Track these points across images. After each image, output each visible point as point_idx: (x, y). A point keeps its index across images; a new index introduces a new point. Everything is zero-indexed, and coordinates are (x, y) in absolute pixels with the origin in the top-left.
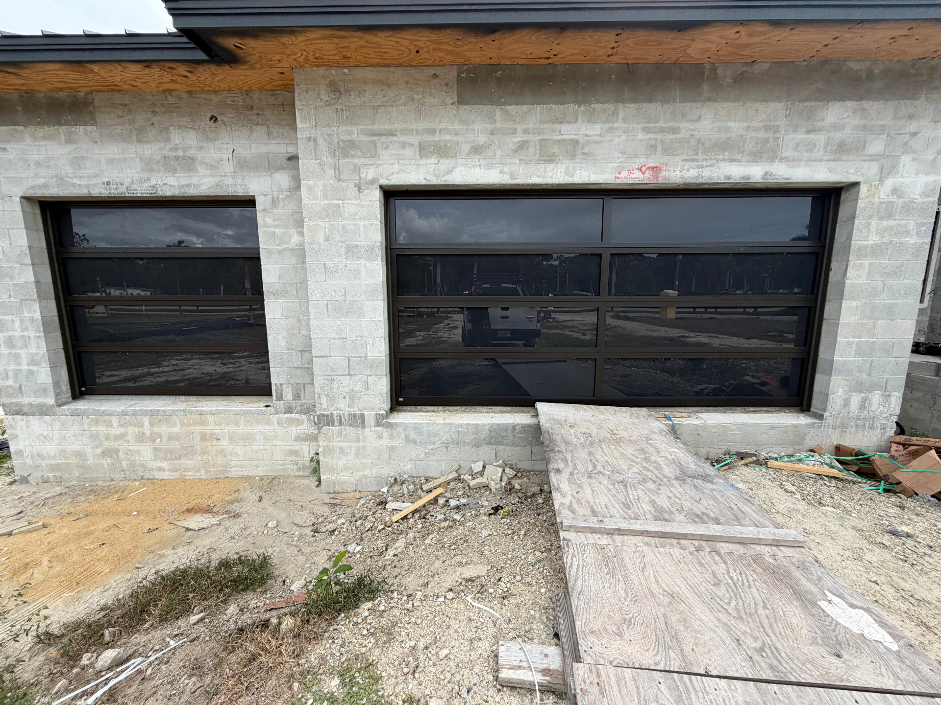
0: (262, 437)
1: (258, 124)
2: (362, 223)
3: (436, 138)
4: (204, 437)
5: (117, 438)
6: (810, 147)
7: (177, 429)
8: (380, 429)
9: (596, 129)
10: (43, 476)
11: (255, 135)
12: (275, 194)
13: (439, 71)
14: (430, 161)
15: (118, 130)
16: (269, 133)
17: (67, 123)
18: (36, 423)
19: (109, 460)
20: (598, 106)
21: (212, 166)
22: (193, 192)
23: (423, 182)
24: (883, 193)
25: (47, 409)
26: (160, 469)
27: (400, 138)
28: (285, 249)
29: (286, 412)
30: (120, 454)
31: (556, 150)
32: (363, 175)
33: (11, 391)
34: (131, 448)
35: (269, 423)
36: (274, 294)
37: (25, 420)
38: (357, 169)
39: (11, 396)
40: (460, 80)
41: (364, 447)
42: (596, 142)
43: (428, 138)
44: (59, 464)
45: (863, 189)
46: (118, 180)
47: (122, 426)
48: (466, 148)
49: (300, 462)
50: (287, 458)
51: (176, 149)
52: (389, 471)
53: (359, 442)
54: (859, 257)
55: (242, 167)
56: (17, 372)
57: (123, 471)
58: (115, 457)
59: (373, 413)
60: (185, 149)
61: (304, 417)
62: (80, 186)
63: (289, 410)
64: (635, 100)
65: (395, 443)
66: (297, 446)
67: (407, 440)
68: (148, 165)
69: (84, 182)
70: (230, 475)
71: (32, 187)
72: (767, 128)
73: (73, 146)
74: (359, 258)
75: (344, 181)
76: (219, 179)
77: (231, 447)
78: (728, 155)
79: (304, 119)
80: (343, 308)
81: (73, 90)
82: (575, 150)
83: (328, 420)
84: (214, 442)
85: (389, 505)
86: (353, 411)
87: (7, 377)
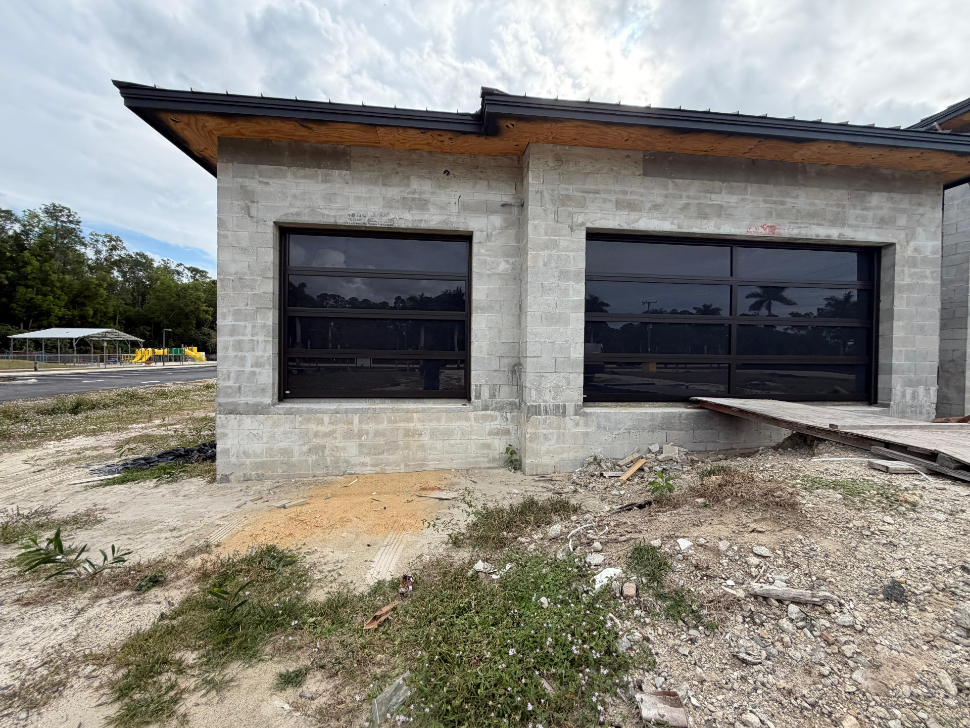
0: (459, 432)
1: (481, 179)
2: (572, 254)
3: (628, 197)
4: (408, 433)
5: (326, 435)
6: (864, 219)
7: (384, 426)
8: (577, 417)
9: (733, 199)
10: (245, 474)
11: (478, 186)
12: (490, 231)
13: (630, 153)
14: (622, 213)
15: (368, 175)
16: (489, 186)
17: (326, 167)
18: (249, 423)
19: (314, 457)
20: (735, 184)
21: (441, 207)
22: (423, 226)
23: (618, 227)
24: (909, 252)
25: (263, 408)
26: (362, 464)
27: (602, 195)
28: (494, 273)
29: (483, 410)
30: (327, 452)
31: (708, 210)
32: (575, 220)
33: (230, 391)
34: (337, 444)
35: (467, 419)
36: (481, 309)
37: (238, 420)
38: (571, 215)
39: (228, 395)
40: (644, 160)
41: (564, 433)
42: (733, 207)
43: (622, 197)
44: (264, 462)
45: (898, 247)
46: (362, 213)
47: (332, 423)
48: (648, 205)
49: (491, 455)
50: (480, 451)
51: (414, 192)
52: (583, 454)
53: (560, 429)
54: (900, 292)
55: (465, 210)
56: (239, 374)
57: (327, 467)
58: (321, 454)
59: (573, 404)
60: (421, 193)
61: (498, 413)
62: (328, 216)
63: (486, 408)
64: (758, 183)
65: (589, 430)
66: (489, 440)
67: (599, 427)
68: (389, 204)
69: (333, 213)
70: (427, 469)
71: (285, 215)
72: (838, 205)
73: (329, 185)
74: (568, 280)
75: (561, 223)
76: (446, 217)
77: (431, 442)
78: (815, 221)
79: (534, 178)
80: (553, 319)
81: (338, 143)
82: (720, 211)
83: (536, 410)
84: (417, 437)
85: (605, 474)
86: (557, 402)
87: (229, 378)
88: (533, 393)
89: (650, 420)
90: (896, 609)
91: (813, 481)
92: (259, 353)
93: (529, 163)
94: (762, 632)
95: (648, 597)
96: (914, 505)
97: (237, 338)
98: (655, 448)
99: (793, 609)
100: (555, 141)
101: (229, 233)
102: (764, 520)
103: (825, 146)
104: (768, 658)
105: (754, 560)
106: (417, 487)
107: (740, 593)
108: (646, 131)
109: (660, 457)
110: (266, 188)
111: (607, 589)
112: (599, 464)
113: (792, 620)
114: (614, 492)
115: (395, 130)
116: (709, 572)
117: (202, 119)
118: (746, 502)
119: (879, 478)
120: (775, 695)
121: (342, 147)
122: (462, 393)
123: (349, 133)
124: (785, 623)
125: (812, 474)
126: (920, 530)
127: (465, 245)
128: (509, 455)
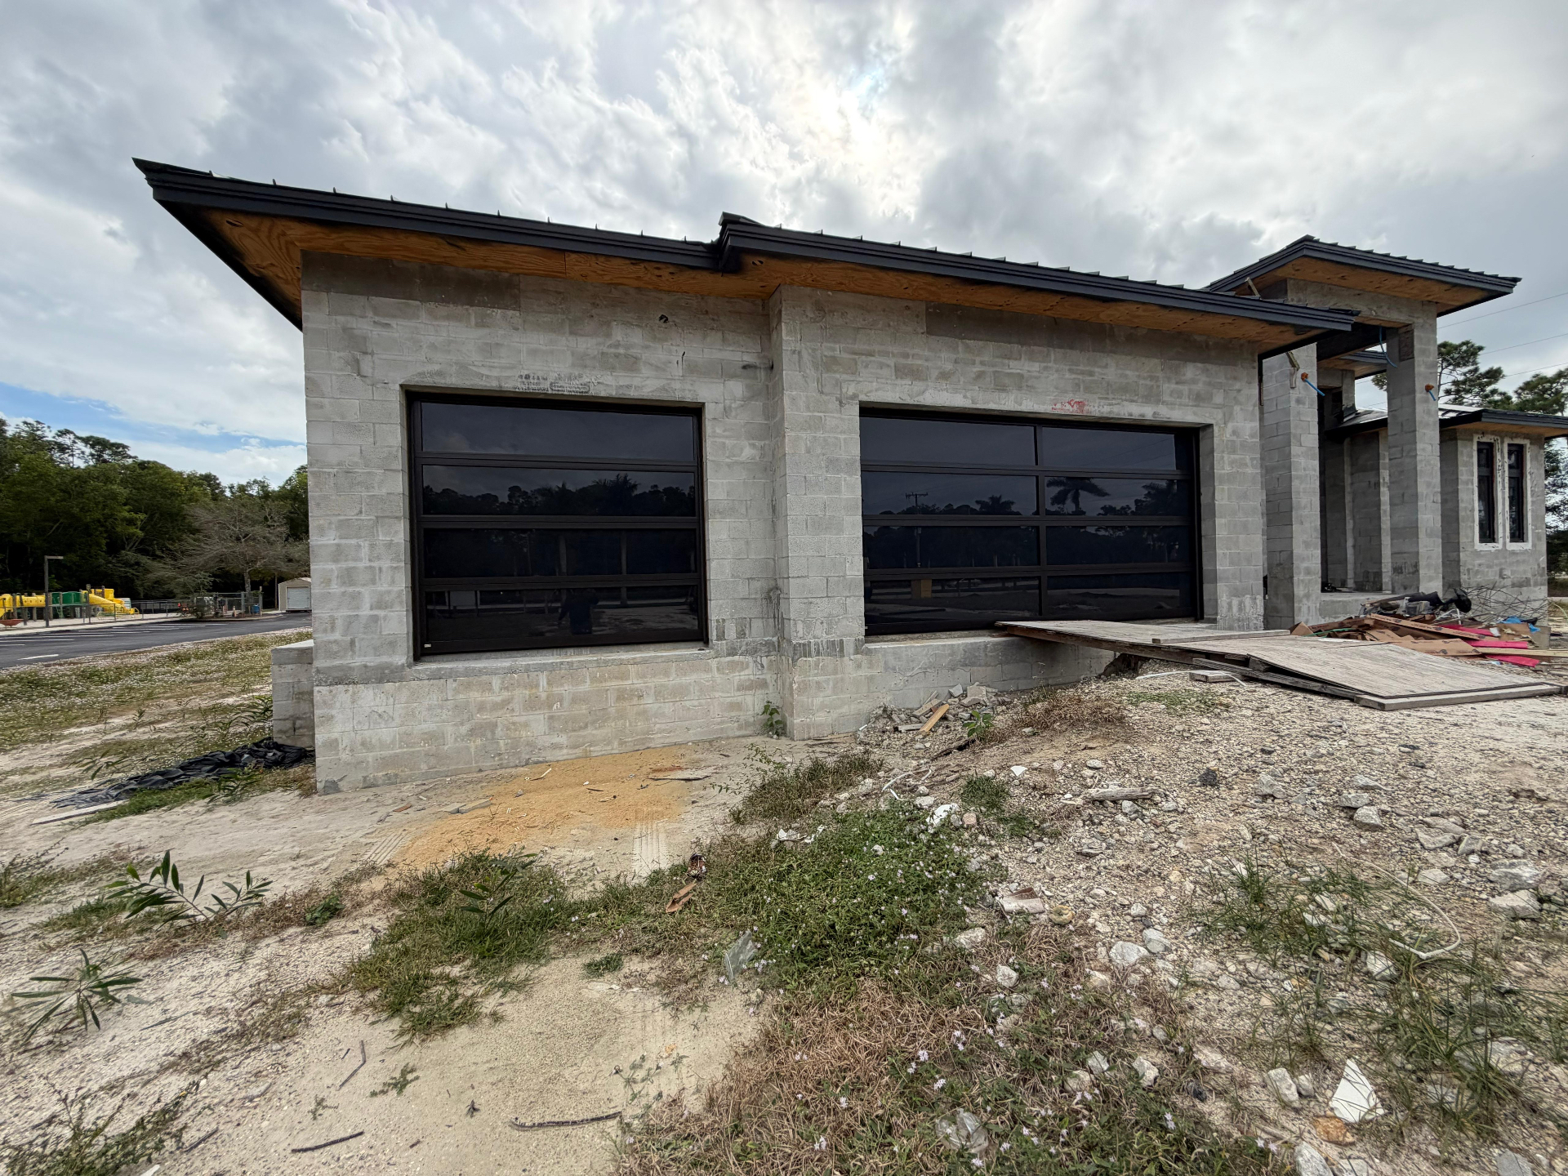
0: (697, 688)
1: (712, 329)
2: (842, 437)
3: (910, 361)
4: (621, 696)
5: (496, 707)
6: (1180, 395)
7: (586, 687)
8: (859, 656)
9: (1036, 367)
10: (365, 778)
11: (708, 339)
12: (728, 402)
13: (910, 304)
14: (904, 382)
15: (547, 318)
16: (724, 340)
17: (482, 304)
18: (369, 697)
19: (479, 741)
20: (1036, 348)
21: (657, 367)
22: (633, 394)
23: (899, 401)
24: (1228, 435)
25: (392, 672)
26: (556, 747)
27: (878, 359)
28: (736, 462)
29: (729, 655)
30: (499, 732)
31: (1007, 381)
32: (844, 390)
33: (335, 648)
34: (516, 719)
35: (708, 670)
36: (720, 513)
37: (350, 692)
38: (838, 384)
39: (333, 655)
40: (928, 314)
41: (842, 679)
42: (1036, 378)
43: (902, 361)
44: (397, 755)
45: (1216, 429)
46: (540, 374)
47: (507, 689)
48: (935, 373)
49: (742, 718)
50: (726, 714)
51: (617, 346)
52: (868, 706)
53: (836, 673)
54: (1221, 484)
55: (692, 372)
56: (350, 621)
57: (500, 754)
58: (489, 735)
59: (853, 639)
60: (627, 348)
61: (749, 659)
62: (488, 376)
63: (732, 652)
64: (1061, 347)
65: (874, 672)
66: (738, 697)
67: (886, 668)
68: (581, 361)
69: (495, 373)
70: (652, 745)
71: (420, 374)
72: (1152, 378)
73: (486, 331)
74: (838, 472)
75: (827, 394)
76: (665, 382)
77: (656, 706)
78: (1128, 396)
79: (789, 333)
80: (821, 525)
81: (499, 269)
82: (1021, 383)
83: (805, 650)
84: (635, 701)
85: (900, 728)
86: (831, 638)
87: (333, 629)
88: (800, 626)
89: (950, 655)
90: (1209, 791)
91: (1138, 697)
92: (383, 587)
93: (780, 311)
94: (1101, 829)
95: (990, 822)
96: (1227, 706)
97: (344, 565)
98: (957, 691)
99: (1127, 804)
100: (815, 285)
101: (326, 401)
102: (1093, 738)
103: (1133, 307)
104: (1108, 848)
105: (1088, 773)
106: (646, 769)
107: (1079, 801)
108: (930, 279)
109: (965, 701)
110: (385, 333)
111: (946, 823)
112: (890, 717)
113: (1126, 815)
114: (918, 745)
115: (593, 258)
116: (1047, 791)
117: (280, 225)
118: (1075, 723)
119: (1198, 688)
120: (1116, 872)
121: (506, 275)
122: (699, 635)
123: (522, 257)
124: (1120, 818)
125: (1138, 690)
126: (1231, 727)
127: (689, 421)
128: (767, 716)
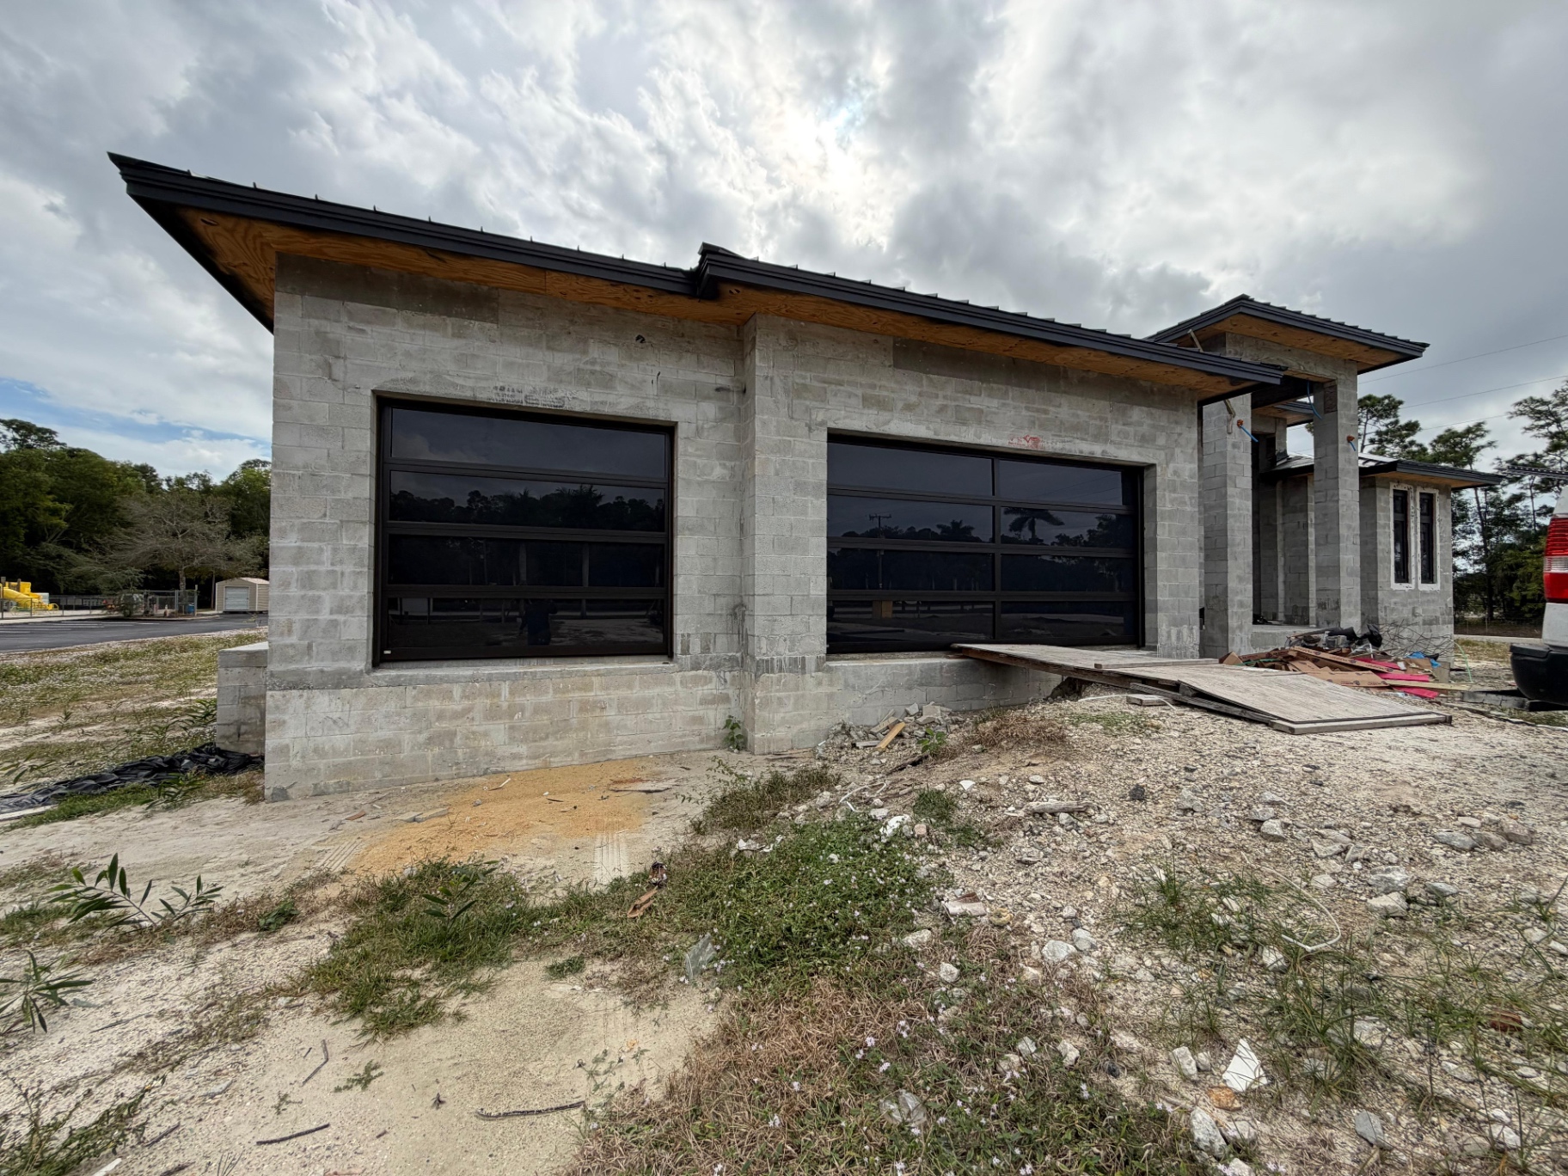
0: (660, 702)
1: (688, 351)
2: (811, 461)
3: (876, 392)
4: (585, 707)
5: (456, 715)
6: (1126, 436)
7: (548, 697)
8: (820, 674)
9: (995, 403)
10: (315, 785)
11: (683, 361)
12: (700, 423)
13: (879, 338)
14: (870, 411)
15: (525, 332)
16: (699, 361)
17: (457, 315)
18: (324, 702)
19: (436, 750)
20: (995, 386)
21: (632, 385)
22: (607, 410)
23: (865, 429)
24: (1169, 475)
25: (349, 678)
26: (516, 757)
27: (847, 388)
28: (706, 481)
29: (693, 669)
30: (458, 740)
31: (967, 415)
32: (814, 417)
33: (291, 652)
34: (475, 728)
35: (671, 683)
36: (689, 530)
37: (305, 698)
38: (808, 410)
39: (291, 659)
40: (895, 348)
41: (803, 696)
42: (994, 413)
43: (870, 392)
44: (350, 763)
45: (1159, 469)
46: (515, 387)
47: (467, 697)
48: (900, 405)
49: (704, 732)
50: (688, 728)
51: (593, 363)
52: (829, 722)
53: (798, 690)
54: (1162, 519)
55: (666, 392)
56: (308, 625)
57: (457, 764)
58: (447, 743)
59: (814, 657)
60: (603, 365)
61: (713, 673)
62: (462, 386)
63: (696, 667)
64: (1019, 386)
65: (834, 690)
66: (700, 711)
67: (847, 685)
68: (557, 376)
69: (470, 383)
70: (613, 757)
71: (393, 380)
72: (1101, 419)
73: (462, 342)
74: (806, 494)
75: (797, 420)
76: (640, 400)
77: (619, 718)
78: (1079, 435)
79: (763, 359)
80: (787, 545)
81: (479, 282)
82: (980, 417)
83: (767, 667)
84: (597, 712)
85: (858, 744)
86: (794, 655)
87: (290, 632)
88: (764, 643)
89: (907, 674)
90: (1137, 805)
91: (1079, 718)
92: (344, 591)
93: (754, 338)
94: (1039, 839)
95: (939, 832)
96: (1158, 728)
97: (305, 568)
98: (913, 709)
99: (1063, 817)
100: (789, 315)
101: (294, 403)
102: (1037, 755)
103: (1086, 353)
104: (1045, 857)
105: (1030, 787)
106: (606, 781)
107: (1021, 813)
108: (898, 317)
109: (921, 720)
110: (359, 338)
111: (898, 833)
112: (848, 734)
113: (1062, 826)
114: (875, 761)
115: (574, 278)
116: (993, 804)
117: (258, 227)
118: (1020, 741)
119: (1134, 711)
120: (1051, 878)
121: (485, 288)
122: (664, 649)
123: (501, 272)
124: (1057, 829)
125: (1079, 711)
126: (1160, 747)
127: (661, 439)
128: (728, 730)
